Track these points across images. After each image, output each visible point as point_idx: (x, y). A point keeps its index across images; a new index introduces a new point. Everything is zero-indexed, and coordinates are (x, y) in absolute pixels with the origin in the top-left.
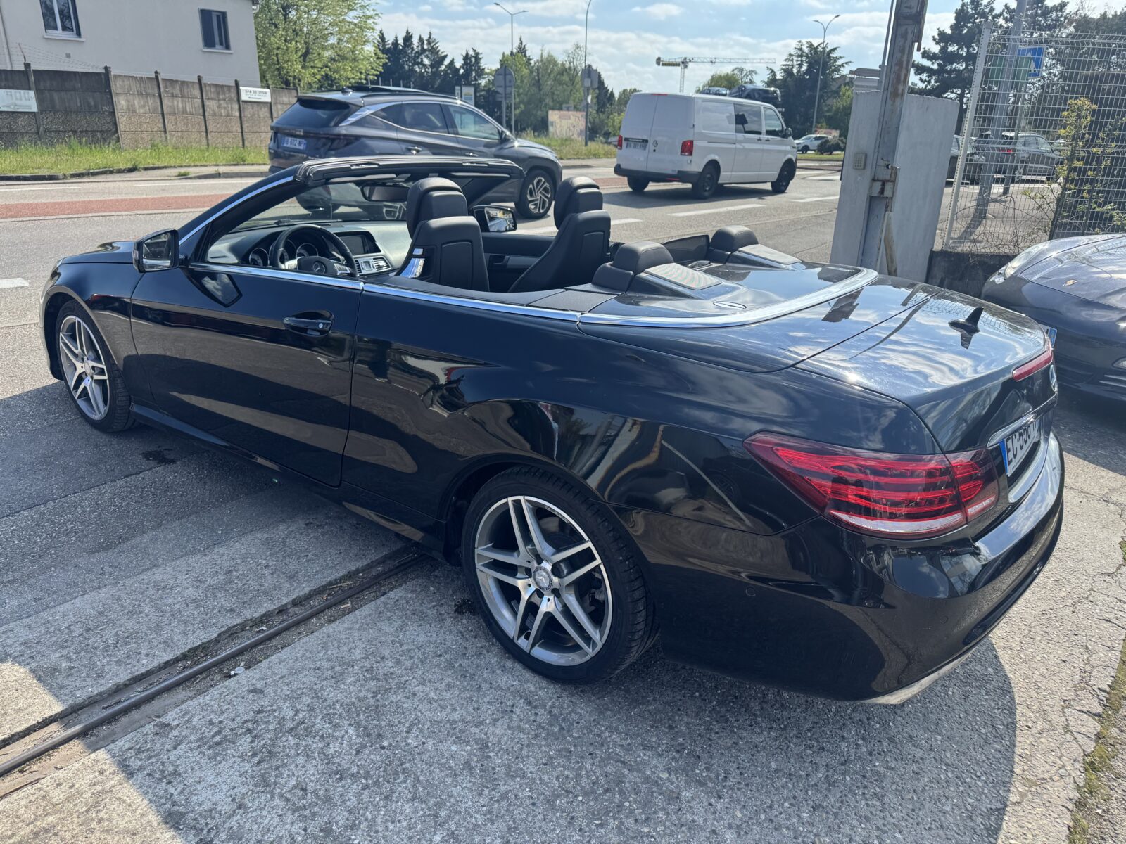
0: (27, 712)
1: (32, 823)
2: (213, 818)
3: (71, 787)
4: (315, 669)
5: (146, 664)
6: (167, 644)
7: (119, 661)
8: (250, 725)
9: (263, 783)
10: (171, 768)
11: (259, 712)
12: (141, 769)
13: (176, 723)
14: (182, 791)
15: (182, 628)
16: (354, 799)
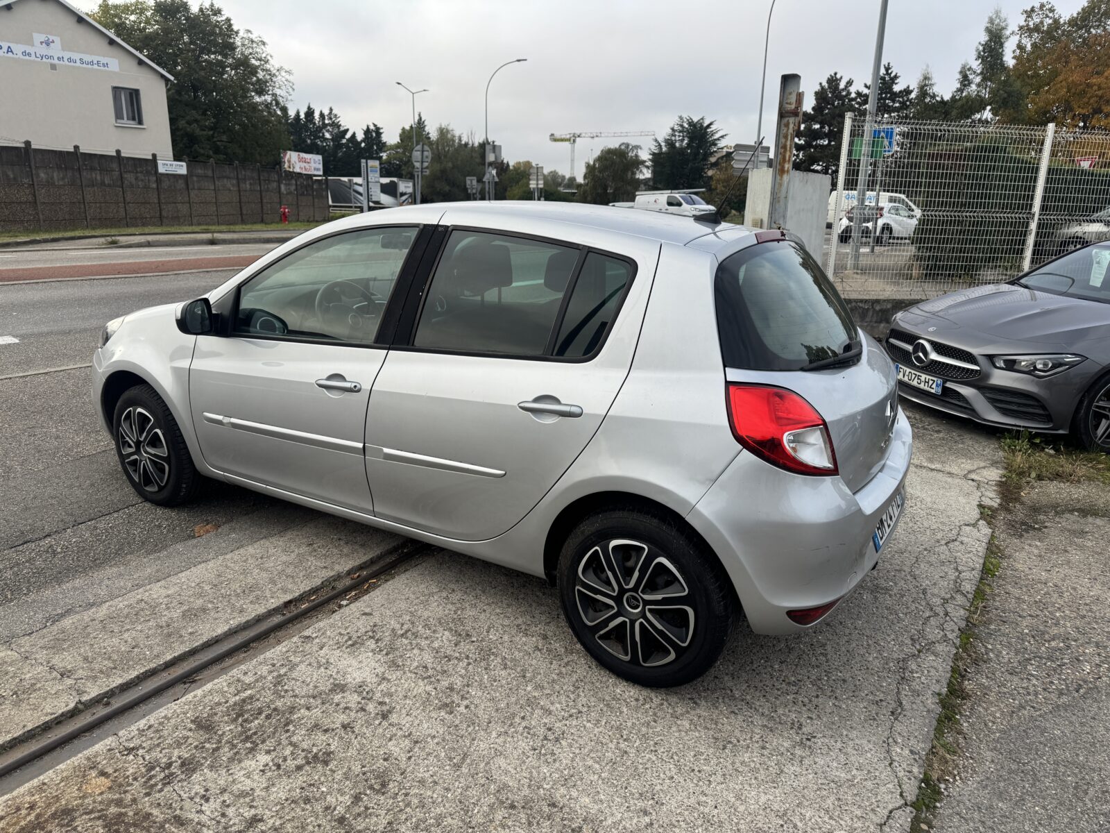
0: (197, 634)
1: (235, 695)
2: (367, 686)
3: (256, 674)
4: (405, 599)
5: (274, 603)
6: (285, 590)
7: (251, 602)
8: (370, 634)
9: (394, 665)
10: (324, 661)
11: (375, 626)
12: (301, 662)
13: (314, 635)
14: (338, 672)
15: (291, 580)
16: (463, 671)
